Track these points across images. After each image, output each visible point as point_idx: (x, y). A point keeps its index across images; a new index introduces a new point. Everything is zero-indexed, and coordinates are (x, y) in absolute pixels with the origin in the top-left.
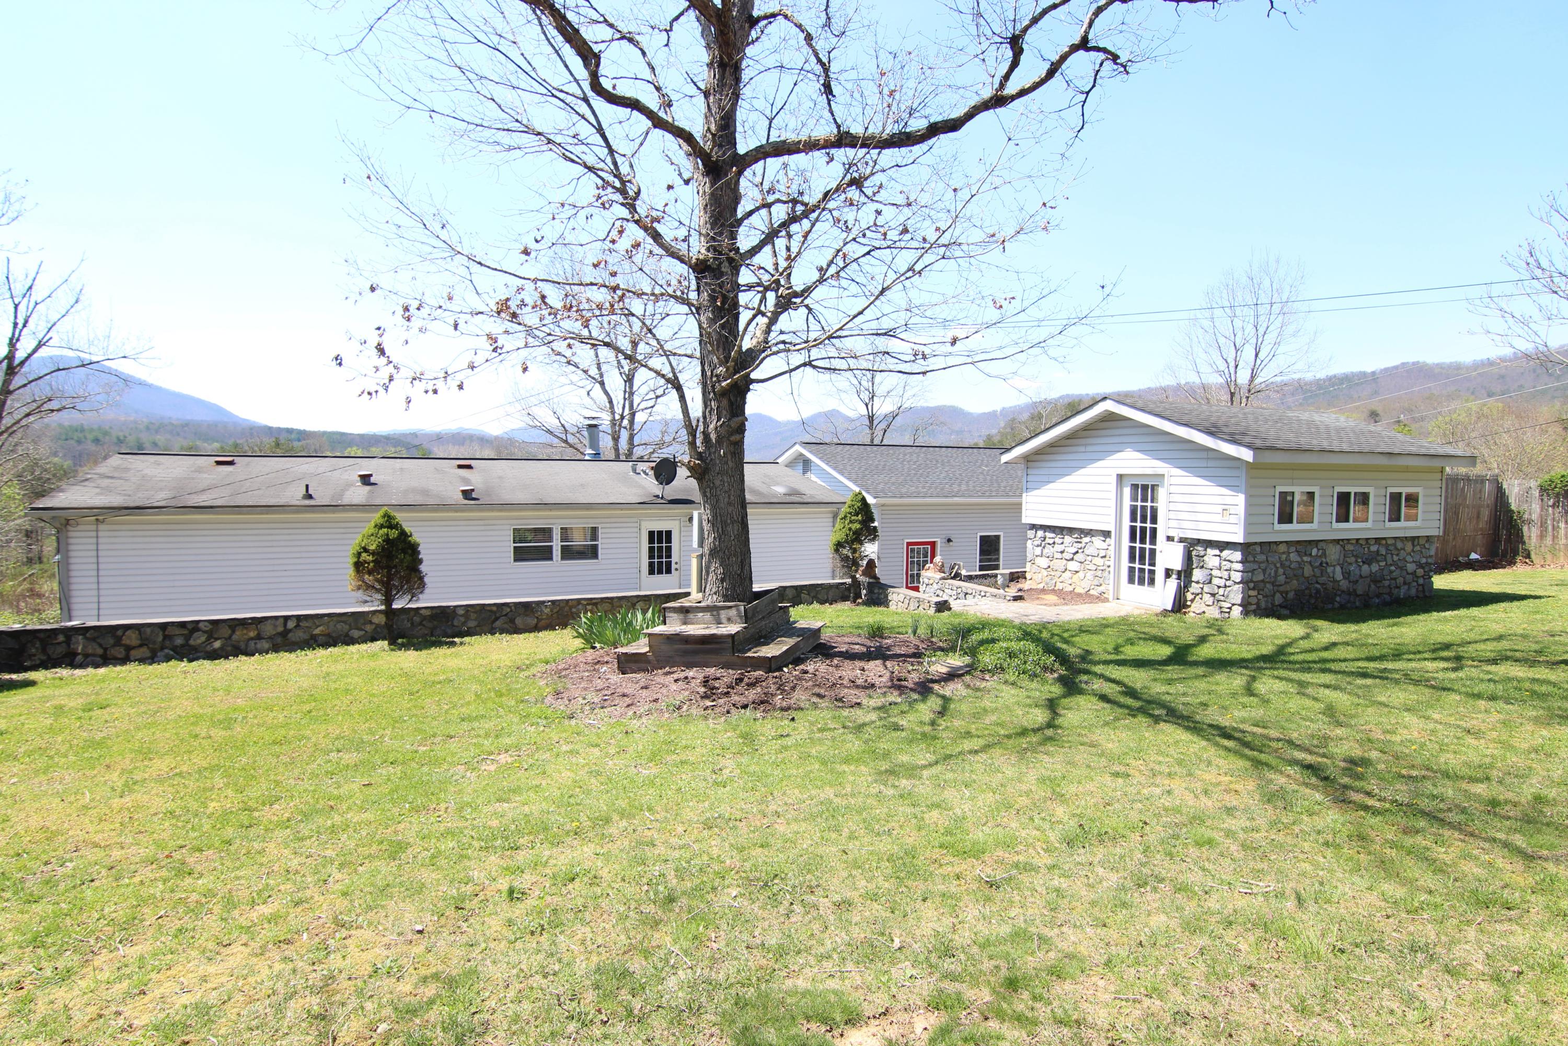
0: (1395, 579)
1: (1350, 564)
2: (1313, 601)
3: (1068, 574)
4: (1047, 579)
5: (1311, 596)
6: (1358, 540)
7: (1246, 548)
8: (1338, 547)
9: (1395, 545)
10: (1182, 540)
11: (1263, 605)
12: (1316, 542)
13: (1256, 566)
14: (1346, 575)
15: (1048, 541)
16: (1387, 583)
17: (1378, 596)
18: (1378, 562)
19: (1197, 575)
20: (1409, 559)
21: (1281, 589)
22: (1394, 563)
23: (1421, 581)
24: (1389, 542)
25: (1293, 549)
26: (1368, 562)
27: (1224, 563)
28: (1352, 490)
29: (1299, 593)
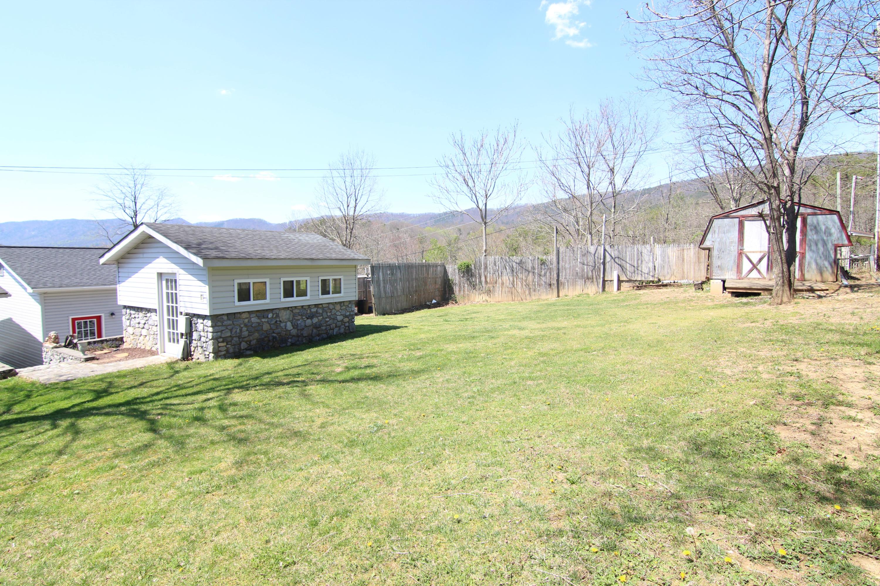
0: (330, 325)
1: (299, 320)
2: (271, 344)
3: (142, 337)
4: (133, 341)
5: (269, 341)
6: (302, 306)
7: (215, 318)
8: (288, 312)
9: (328, 307)
10: (187, 314)
11: (231, 350)
12: (272, 310)
13: (223, 328)
14: (295, 326)
15: (133, 316)
16: (324, 328)
17: (319, 335)
18: (317, 317)
19: (195, 335)
20: (338, 313)
21: (245, 339)
22: (329, 317)
23: (347, 324)
24: (324, 306)
25: (254, 315)
26: (311, 317)
27: (205, 327)
28: (295, 279)
29: (259, 340)
